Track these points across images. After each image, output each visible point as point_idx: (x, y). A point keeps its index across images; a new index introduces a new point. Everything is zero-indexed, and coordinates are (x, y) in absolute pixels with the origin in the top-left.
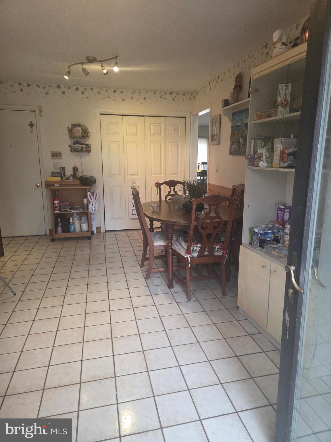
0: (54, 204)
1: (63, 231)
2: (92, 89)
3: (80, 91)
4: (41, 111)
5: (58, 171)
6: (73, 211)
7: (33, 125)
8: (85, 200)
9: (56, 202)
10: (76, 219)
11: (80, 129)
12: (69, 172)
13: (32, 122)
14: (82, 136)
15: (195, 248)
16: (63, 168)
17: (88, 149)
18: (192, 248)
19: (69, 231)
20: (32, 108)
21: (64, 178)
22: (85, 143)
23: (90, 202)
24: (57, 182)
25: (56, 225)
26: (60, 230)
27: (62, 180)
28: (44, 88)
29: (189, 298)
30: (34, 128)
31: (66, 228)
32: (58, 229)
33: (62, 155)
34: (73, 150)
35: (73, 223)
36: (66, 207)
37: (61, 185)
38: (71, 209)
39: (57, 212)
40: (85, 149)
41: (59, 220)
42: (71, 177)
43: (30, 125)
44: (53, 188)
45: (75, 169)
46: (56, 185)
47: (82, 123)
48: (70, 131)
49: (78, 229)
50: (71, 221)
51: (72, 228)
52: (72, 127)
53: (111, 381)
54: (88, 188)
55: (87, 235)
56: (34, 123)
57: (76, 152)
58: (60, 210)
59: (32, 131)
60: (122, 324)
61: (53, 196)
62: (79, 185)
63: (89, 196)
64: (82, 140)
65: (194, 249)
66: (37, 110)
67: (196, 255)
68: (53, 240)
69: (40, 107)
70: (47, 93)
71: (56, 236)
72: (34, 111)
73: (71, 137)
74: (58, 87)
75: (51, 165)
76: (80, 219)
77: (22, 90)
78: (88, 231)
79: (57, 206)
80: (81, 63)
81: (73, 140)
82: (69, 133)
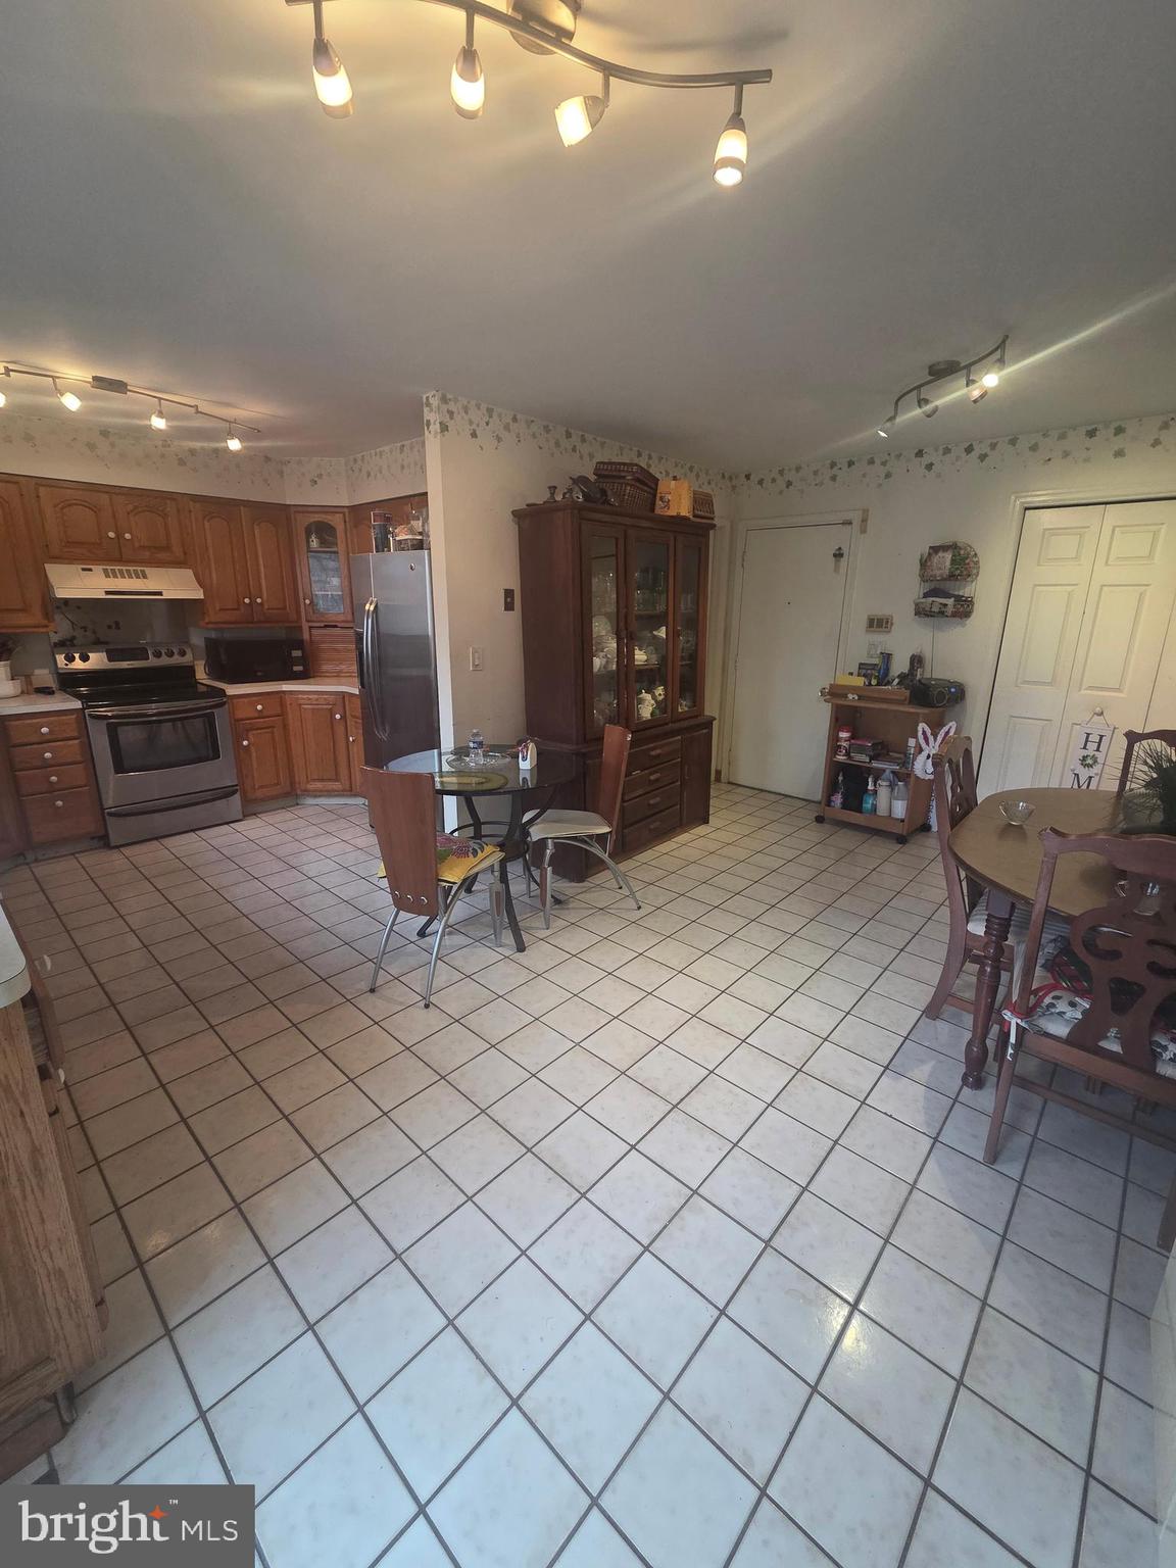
0: (838, 739)
1: (845, 806)
2: (1013, 442)
3: (975, 454)
4: (864, 521)
5: (876, 661)
6: (875, 764)
7: (841, 555)
8: (912, 742)
9: (844, 735)
10: (884, 783)
11: (948, 556)
12: (900, 665)
13: (840, 548)
14: (950, 576)
15: (1062, 1006)
16: (887, 657)
17: (964, 609)
18: (1048, 1000)
19: (859, 809)
20: (848, 517)
21: (874, 682)
22: (956, 593)
23: (921, 750)
24: (854, 689)
25: (831, 787)
26: (838, 799)
27: (870, 684)
28: (884, 464)
29: (993, 1156)
30: (843, 561)
31: (854, 801)
32: (833, 798)
33: (892, 624)
34: (921, 612)
35: (875, 792)
36: (861, 750)
37: (860, 698)
38: (871, 759)
39: (841, 758)
40: (950, 610)
41: (840, 778)
42: (897, 680)
43: (835, 555)
44: (841, 702)
45: (917, 661)
46: (850, 696)
47: (961, 539)
48: (924, 564)
49: (882, 810)
50: (870, 787)
51: (868, 804)
52: (929, 554)
53: (569, 1195)
54: (924, 714)
55: (898, 829)
56: (845, 551)
57: (927, 616)
58: (848, 754)
59: (837, 569)
60: (730, 1092)
61: (837, 720)
62: (907, 702)
63: (920, 733)
64: (949, 586)
65: (1052, 1005)
66: (856, 517)
67: (1061, 1029)
68: (820, 820)
69: (866, 511)
70: (888, 475)
71: (828, 813)
72: (850, 523)
73: (924, 578)
74: (920, 454)
75: (861, 647)
76: (892, 786)
77: (834, 478)
78: (903, 821)
79: (844, 744)
80: (918, 387)
81: (927, 587)
82: (921, 569)
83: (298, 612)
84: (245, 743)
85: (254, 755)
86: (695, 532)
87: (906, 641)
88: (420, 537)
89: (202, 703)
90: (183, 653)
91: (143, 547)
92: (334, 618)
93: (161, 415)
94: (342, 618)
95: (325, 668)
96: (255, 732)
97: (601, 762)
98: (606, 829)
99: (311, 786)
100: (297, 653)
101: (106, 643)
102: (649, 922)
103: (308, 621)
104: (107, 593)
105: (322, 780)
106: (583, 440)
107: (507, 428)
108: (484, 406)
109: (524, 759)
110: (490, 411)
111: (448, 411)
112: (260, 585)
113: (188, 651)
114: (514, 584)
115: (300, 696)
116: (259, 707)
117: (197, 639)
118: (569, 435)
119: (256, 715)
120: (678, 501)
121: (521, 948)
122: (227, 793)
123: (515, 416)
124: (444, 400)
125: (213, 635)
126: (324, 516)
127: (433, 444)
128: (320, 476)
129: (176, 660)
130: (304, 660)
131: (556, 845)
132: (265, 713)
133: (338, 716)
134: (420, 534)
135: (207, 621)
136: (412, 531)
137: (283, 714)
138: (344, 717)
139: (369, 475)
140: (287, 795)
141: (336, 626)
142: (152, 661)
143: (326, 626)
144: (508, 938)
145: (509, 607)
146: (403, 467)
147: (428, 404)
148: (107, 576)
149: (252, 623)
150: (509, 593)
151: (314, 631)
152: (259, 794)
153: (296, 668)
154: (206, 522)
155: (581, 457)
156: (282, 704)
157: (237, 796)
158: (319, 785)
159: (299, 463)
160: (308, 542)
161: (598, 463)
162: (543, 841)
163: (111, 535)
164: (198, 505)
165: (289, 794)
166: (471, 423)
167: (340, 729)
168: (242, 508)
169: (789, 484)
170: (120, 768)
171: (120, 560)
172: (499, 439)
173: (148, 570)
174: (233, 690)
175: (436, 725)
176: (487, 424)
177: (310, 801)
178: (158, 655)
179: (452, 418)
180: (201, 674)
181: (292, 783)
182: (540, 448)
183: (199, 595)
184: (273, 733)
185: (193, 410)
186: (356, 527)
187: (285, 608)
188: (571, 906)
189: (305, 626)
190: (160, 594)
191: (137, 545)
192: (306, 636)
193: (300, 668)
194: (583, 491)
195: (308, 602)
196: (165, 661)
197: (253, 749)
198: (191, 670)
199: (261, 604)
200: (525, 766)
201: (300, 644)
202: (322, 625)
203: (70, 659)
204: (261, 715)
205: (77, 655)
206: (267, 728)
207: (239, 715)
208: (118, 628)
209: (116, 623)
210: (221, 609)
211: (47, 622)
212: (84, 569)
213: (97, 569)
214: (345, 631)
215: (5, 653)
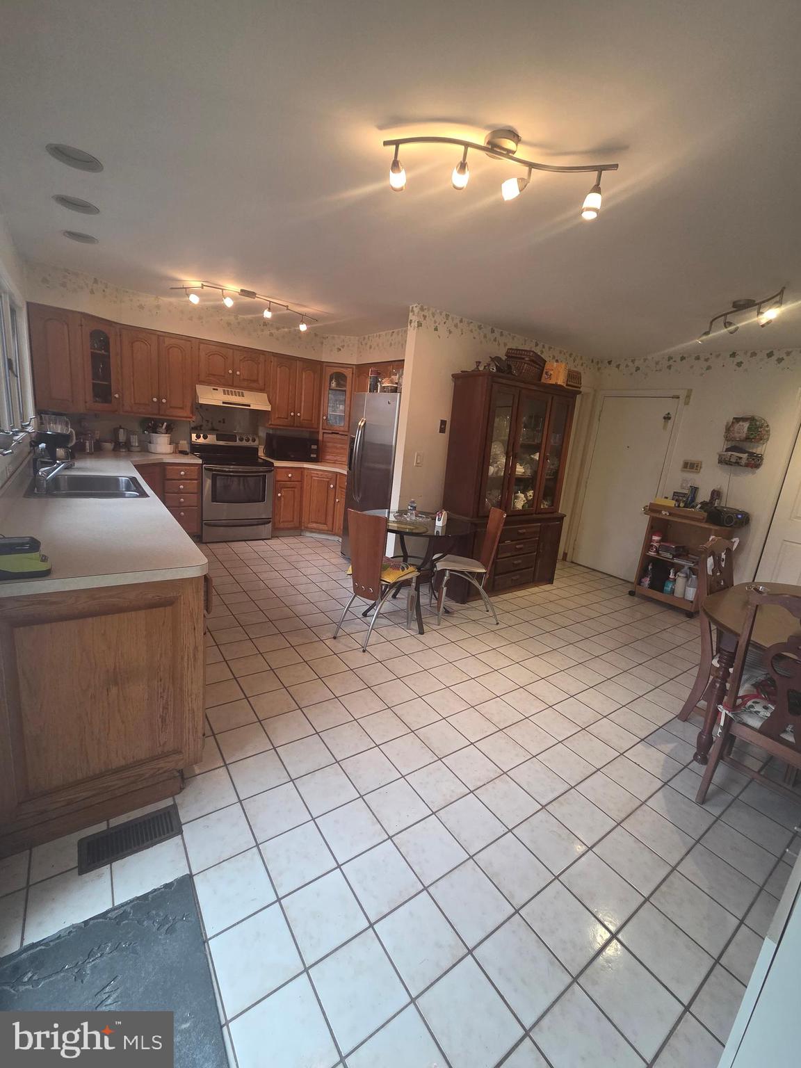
0: (651, 541)
1: (651, 586)
3: (774, 358)
4: (688, 397)
5: (686, 491)
6: (676, 561)
7: (669, 418)
9: (656, 538)
10: (682, 575)
11: (746, 425)
12: (704, 496)
13: (669, 414)
14: (746, 439)
16: (695, 490)
17: (755, 462)
18: (749, 703)
19: (661, 590)
20: (677, 393)
21: (682, 505)
22: (750, 450)
24: (665, 508)
25: (643, 572)
26: (647, 581)
27: (679, 506)
28: (706, 360)
29: (702, 799)
30: (670, 422)
31: (658, 584)
32: (643, 580)
33: (701, 467)
34: (723, 461)
35: (675, 580)
36: (667, 550)
37: (670, 514)
38: (674, 557)
39: (652, 553)
40: (744, 461)
41: (650, 567)
42: (699, 506)
43: (665, 418)
44: (657, 515)
45: (716, 494)
46: (664, 513)
47: (758, 414)
48: (728, 429)
49: (678, 593)
50: (671, 576)
51: (668, 587)
52: (733, 423)
53: (432, 757)
54: (716, 530)
55: (688, 608)
56: (672, 415)
57: (727, 464)
58: (657, 551)
59: (665, 427)
61: (652, 527)
62: (704, 521)
64: (745, 445)
66: (683, 394)
67: (756, 722)
68: (632, 593)
69: (690, 391)
70: (709, 368)
71: (639, 590)
72: (679, 397)
73: (727, 439)
74: (733, 355)
75: (677, 480)
76: (687, 577)
77: (669, 367)
78: (692, 602)
79: (655, 544)
80: (725, 315)
81: (729, 445)
82: (726, 432)
83: (318, 423)
84: (279, 495)
85: (283, 502)
86: (567, 396)
87: (710, 480)
88: (396, 386)
89: (261, 469)
90: (254, 440)
91: (244, 379)
92: (338, 429)
93: (269, 310)
94: (342, 429)
95: (328, 457)
96: (284, 489)
97: (486, 531)
98: (484, 571)
99: (311, 525)
100: (314, 447)
101: (217, 430)
102: (503, 633)
103: (323, 429)
104: (224, 403)
105: (317, 523)
106: (502, 334)
107: (456, 326)
108: (444, 313)
109: (439, 520)
110: (447, 316)
111: (423, 315)
112: (300, 406)
113: (257, 440)
114: (447, 417)
115: (312, 472)
116: (290, 475)
117: (262, 433)
118: (493, 331)
119: (287, 479)
120: (557, 375)
121: (422, 632)
122: (265, 522)
123: (462, 319)
124: (422, 309)
125: (271, 432)
126: (342, 369)
127: (412, 333)
128: (343, 347)
129: (250, 444)
130: (317, 451)
131: (451, 575)
132: (293, 479)
133: (332, 486)
134: (397, 383)
135: (269, 423)
136: (392, 382)
137: (301, 481)
138: (335, 487)
139: (371, 347)
140: (295, 528)
141: (338, 434)
142: (238, 443)
143: (333, 433)
144: (415, 626)
145: (442, 430)
146: (391, 344)
147: (412, 311)
148: (225, 394)
149: (293, 426)
150: (443, 423)
151: (325, 435)
152: (282, 525)
153: (312, 456)
154: (278, 369)
155: (499, 344)
156: (302, 475)
157: (270, 524)
158: (314, 525)
159: (333, 338)
160: (330, 384)
161: (508, 349)
162: (443, 571)
163: (230, 371)
164: (276, 359)
165: (297, 529)
166: (435, 322)
167: (332, 494)
168: (298, 362)
169: (638, 369)
170: (214, 499)
171: (232, 386)
172: (450, 332)
173: (245, 393)
174: (277, 464)
175: (389, 496)
176: (445, 323)
177: (308, 534)
178: (241, 440)
179: (425, 319)
180: (261, 453)
181: (300, 522)
182: (474, 338)
183: (269, 408)
184: (294, 490)
185: (286, 308)
186: (358, 377)
187: (311, 420)
188: (455, 615)
189: (321, 431)
190: (249, 406)
191: (242, 377)
192: (320, 438)
193: (315, 456)
194: (497, 366)
195: (325, 418)
196: (244, 443)
197: (282, 499)
198: (257, 450)
199: (300, 416)
200: (439, 524)
201: (316, 442)
202: (330, 432)
203: (198, 437)
204: (290, 480)
205: (202, 435)
206: (292, 488)
207: (278, 478)
208: (224, 422)
209: (224, 420)
210: (278, 418)
211: (191, 415)
212: (214, 389)
213: (220, 390)
214: (343, 437)
215: (169, 430)
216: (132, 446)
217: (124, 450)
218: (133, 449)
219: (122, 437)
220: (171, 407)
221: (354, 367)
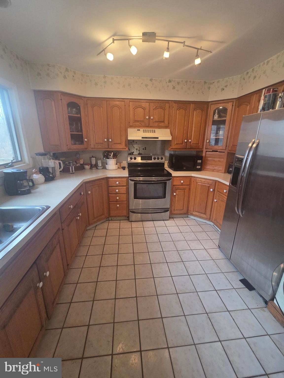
83: (203, 145)
84: (175, 194)
85: (177, 198)
89: (164, 178)
90: (162, 159)
91: (156, 122)
92: (217, 148)
93: (168, 51)
94: (221, 148)
95: (208, 167)
96: (178, 190)
99: (194, 213)
100: (199, 161)
101: (141, 154)
103: (206, 149)
104: (142, 138)
105: (199, 212)
112: (191, 135)
113: (164, 158)
115: (198, 179)
116: (182, 182)
117: (167, 154)
122: (166, 210)
125: (172, 153)
128: (226, 86)
129: (160, 161)
130: (201, 164)
132: (184, 184)
133: (211, 190)
135: (171, 148)
137: (189, 185)
138: (213, 190)
139: (253, 79)
140: (185, 214)
141: (217, 151)
142: (153, 161)
143: (213, 151)
148: (144, 132)
149: (186, 149)
151: (207, 153)
152: (176, 212)
153: (198, 167)
154: (178, 111)
156: (190, 181)
157: (168, 212)
158: (197, 214)
159: (218, 82)
160: (213, 117)
163: (147, 117)
164: (176, 104)
165: (186, 214)
167: (211, 195)
168: (191, 104)
170: (136, 197)
171: (148, 126)
173: (157, 130)
174: (175, 174)
177: (192, 217)
178: (155, 159)
180: (166, 167)
181: (188, 210)
183: (170, 138)
184: (185, 191)
187: (198, 144)
189: (204, 150)
190: (158, 138)
191: (154, 120)
192: (204, 155)
193: (199, 167)
195: (208, 141)
196: (156, 161)
197: (177, 196)
198: (163, 164)
199: (190, 142)
201: (201, 158)
202: (211, 150)
203: (131, 159)
204: (182, 184)
205: (133, 158)
206: (183, 189)
207: (175, 184)
208: (145, 149)
209: (145, 148)
210: (176, 144)
211: (125, 147)
212: (138, 130)
213: (142, 130)
214: (221, 153)
215: (115, 156)
216: (98, 166)
217: (94, 169)
218: (99, 168)
219: (94, 162)
220: (114, 143)
221: (235, 101)
